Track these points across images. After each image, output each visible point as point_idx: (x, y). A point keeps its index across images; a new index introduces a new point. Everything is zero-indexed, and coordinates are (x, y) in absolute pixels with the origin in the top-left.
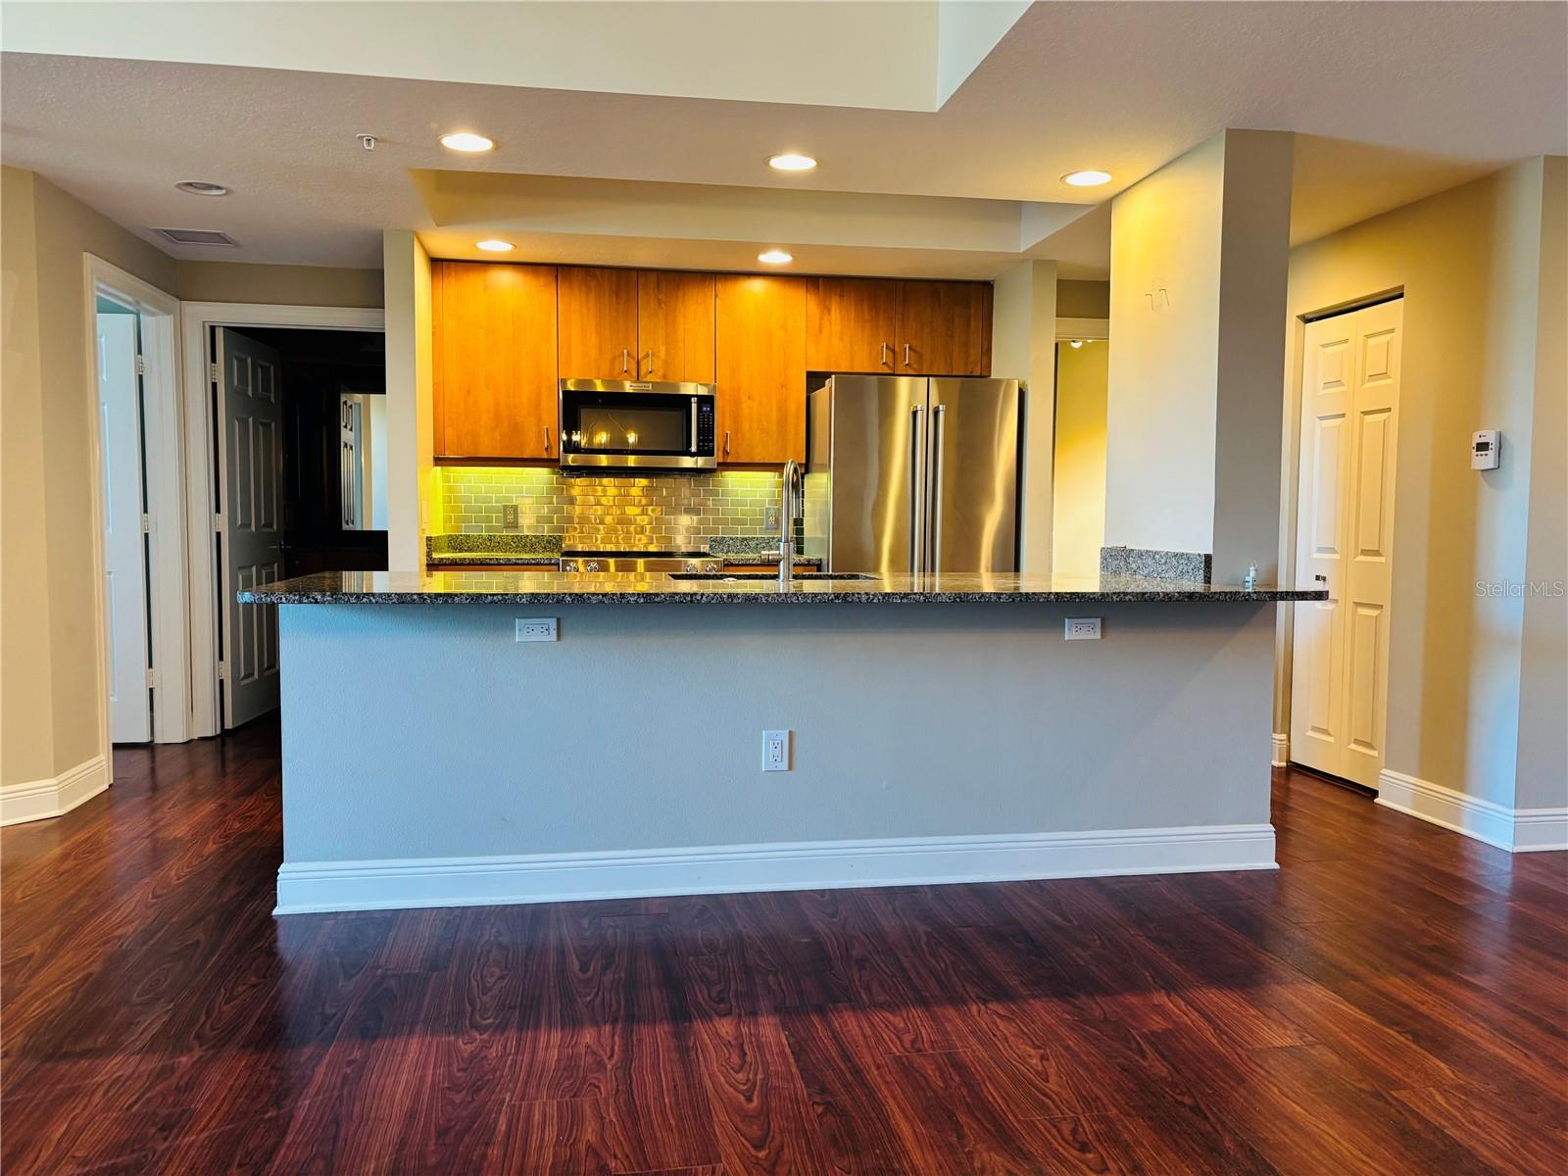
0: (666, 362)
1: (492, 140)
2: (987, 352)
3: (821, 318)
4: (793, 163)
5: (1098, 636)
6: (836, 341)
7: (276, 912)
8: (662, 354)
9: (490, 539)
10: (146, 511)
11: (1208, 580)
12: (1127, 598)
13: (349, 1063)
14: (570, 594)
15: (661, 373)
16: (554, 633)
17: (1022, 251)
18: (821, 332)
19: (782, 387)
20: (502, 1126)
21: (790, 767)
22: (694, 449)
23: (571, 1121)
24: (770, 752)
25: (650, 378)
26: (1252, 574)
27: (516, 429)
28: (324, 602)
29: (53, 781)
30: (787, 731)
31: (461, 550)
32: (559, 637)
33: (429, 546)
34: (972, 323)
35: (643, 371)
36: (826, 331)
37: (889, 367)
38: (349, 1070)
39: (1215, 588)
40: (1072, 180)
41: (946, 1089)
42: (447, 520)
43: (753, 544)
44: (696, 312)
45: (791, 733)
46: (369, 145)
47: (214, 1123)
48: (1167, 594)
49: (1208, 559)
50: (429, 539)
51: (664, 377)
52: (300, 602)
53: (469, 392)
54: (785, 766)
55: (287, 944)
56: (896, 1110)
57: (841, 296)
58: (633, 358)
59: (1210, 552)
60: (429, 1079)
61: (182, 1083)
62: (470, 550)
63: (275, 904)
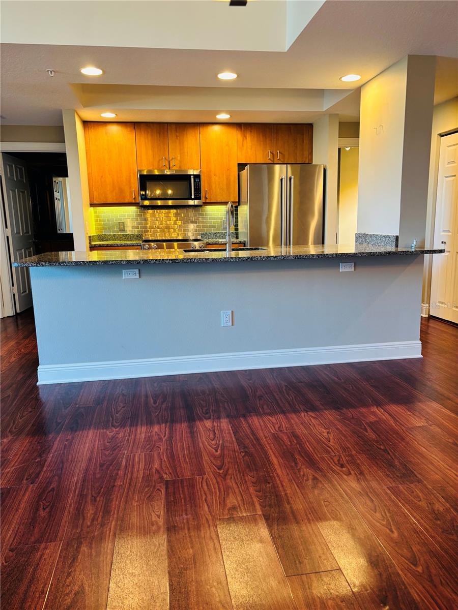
0: (181, 162)
2: (311, 153)
3: (243, 141)
4: (227, 76)
5: (353, 270)
6: (249, 150)
7: (38, 384)
8: (179, 158)
9: (114, 235)
11: (397, 246)
12: (364, 255)
13: (67, 440)
14: (143, 260)
15: (178, 166)
16: (138, 275)
17: (324, 110)
18: (243, 146)
19: (228, 170)
20: (124, 463)
21: (232, 325)
22: (193, 197)
23: (149, 460)
24: (224, 318)
25: (174, 168)
26: (415, 243)
27: (121, 191)
28: (46, 266)
30: (231, 311)
31: (103, 241)
32: (140, 277)
33: (90, 240)
34: (305, 141)
35: (171, 165)
36: (245, 147)
37: (271, 160)
38: (66, 443)
39: (400, 249)
40: (344, 79)
41: (290, 445)
42: (97, 229)
43: (218, 235)
44: (192, 140)
45: (232, 312)
46: (52, 74)
47: (16, 464)
48: (380, 253)
49: (397, 237)
50: (90, 237)
51: (180, 167)
52: (37, 266)
53: (102, 176)
54: (230, 324)
55: (43, 395)
56: (272, 453)
57: (251, 132)
58: (167, 160)
59: (398, 235)
60: (96, 446)
61: (5, 449)
62: (107, 240)
63: (37, 381)
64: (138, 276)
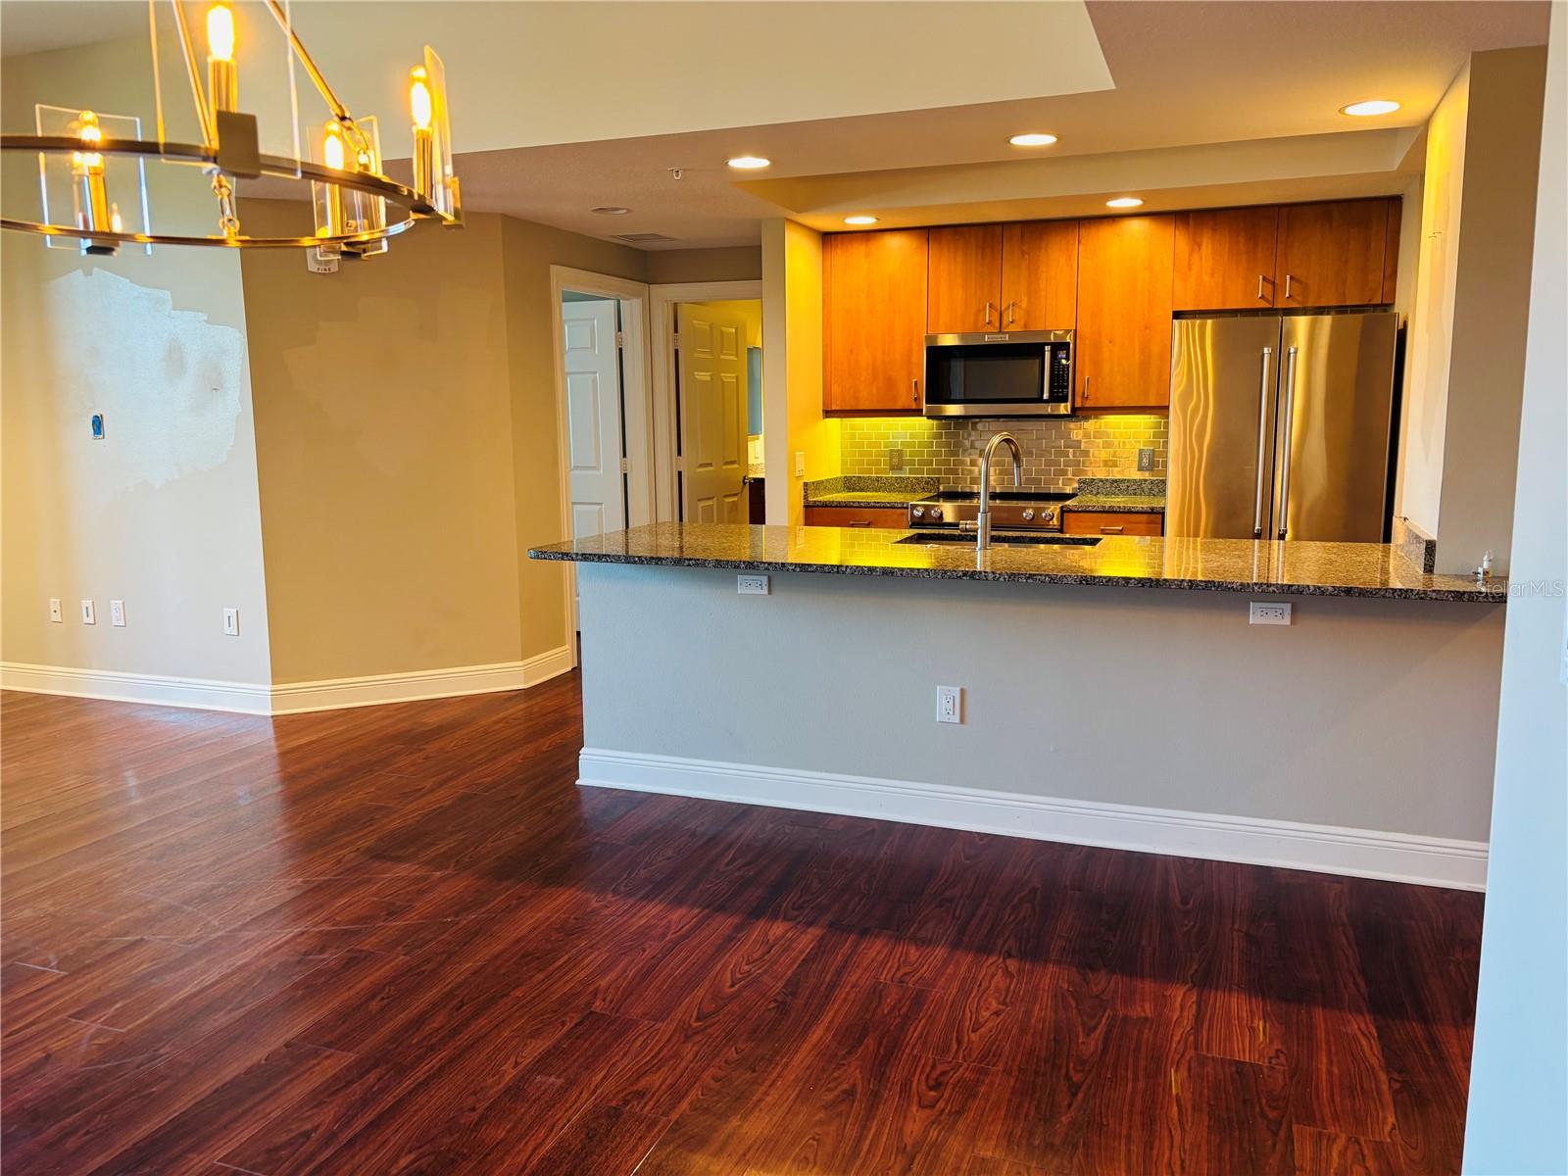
0: (1028, 313)
1: (769, 160)
2: (1392, 275)
3: (1191, 254)
5: (1287, 621)
6: (1206, 278)
7: (577, 783)
8: (1024, 304)
9: (878, 480)
10: (625, 456)
11: (1429, 568)
12: (1271, 589)
13: (519, 898)
15: (1022, 323)
16: (766, 588)
18: (1190, 269)
19: (1146, 328)
21: (962, 720)
22: (1046, 396)
24: (944, 703)
25: (1012, 328)
26: (1486, 565)
27: (890, 383)
29: (520, 663)
30: (958, 689)
31: (854, 490)
32: (770, 592)
34: (1373, 245)
35: (1005, 322)
36: (1195, 268)
37: (1267, 301)
39: (1440, 584)
40: (1350, 111)
42: (844, 463)
43: (1123, 486)
44: (1060, 263)
45: (963, 692)
46: (677, 176)
49: (1430, 547)
51: (1025, 326)
53: (851, 351)
54: (957, 719)
57: (1214, 230)
58: (996, 310)
59: (1434, 537)
62: (862, 490)
63: (577, 777)
64: (765, 591)
